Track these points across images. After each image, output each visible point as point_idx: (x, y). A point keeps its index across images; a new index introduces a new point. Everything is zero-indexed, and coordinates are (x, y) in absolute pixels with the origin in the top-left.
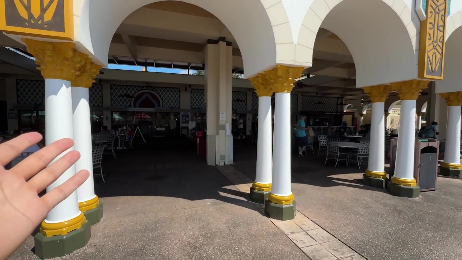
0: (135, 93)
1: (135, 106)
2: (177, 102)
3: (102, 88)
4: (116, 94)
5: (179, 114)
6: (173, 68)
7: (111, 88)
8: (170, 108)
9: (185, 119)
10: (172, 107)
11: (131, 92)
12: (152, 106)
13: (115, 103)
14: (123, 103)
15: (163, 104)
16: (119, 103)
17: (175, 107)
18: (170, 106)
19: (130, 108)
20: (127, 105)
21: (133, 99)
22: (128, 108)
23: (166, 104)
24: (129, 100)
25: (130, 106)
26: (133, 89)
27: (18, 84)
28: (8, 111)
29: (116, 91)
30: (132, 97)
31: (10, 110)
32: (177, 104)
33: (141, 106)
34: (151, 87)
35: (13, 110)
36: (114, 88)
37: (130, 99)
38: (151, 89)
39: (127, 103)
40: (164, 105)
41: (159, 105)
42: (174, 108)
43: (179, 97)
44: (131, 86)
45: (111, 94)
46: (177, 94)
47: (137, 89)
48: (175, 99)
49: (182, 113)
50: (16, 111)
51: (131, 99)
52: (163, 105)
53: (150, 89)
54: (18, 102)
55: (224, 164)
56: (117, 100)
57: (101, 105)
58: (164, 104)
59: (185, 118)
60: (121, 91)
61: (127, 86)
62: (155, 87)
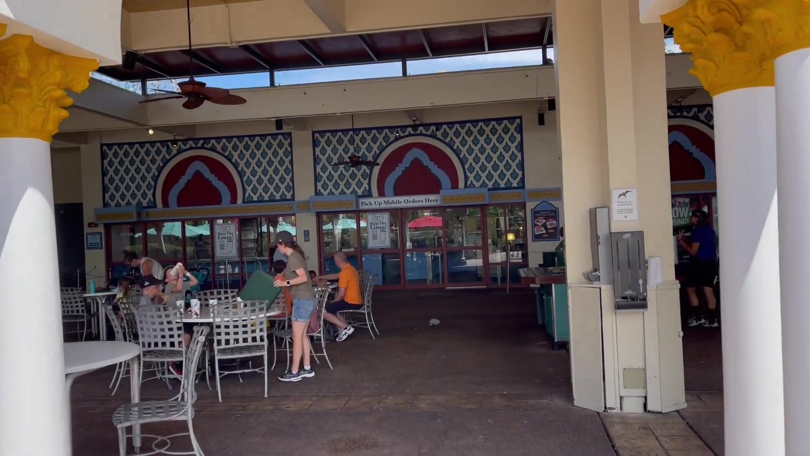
0: (382, 150)
1: (381, 194)
2: (514, 165)
3: (290, 145)
4: (329, 160)
5: (523, 206)
6: (489, 49)
7: (315, 144)
8: (489, 190)
9: (544, 225)
10: (496, 188)
11: (369, 149)
12: (433, 187)
13: (325, 186)
14: (348, 185)
15: (466, 178)
16: (336, 186)
17: (509, 187)
18: (490, 185)
19: (367, 200)
20: (360, 192)
21: (376, 170)
22: (361, 200)
23: (478, 177)
24: (364, 176)
25: (369, 194)
26: (375, 139)
27: (104, 156)
28: (87, 230)
29: (329, 150)
30: (371, 165)
31: (90, 225)
32: (515, 175)
33: (400, 190)
34: (427, 126)
35: (96, 225)
36: (323, 141)
37: (368, 171)
38: (429, 133)
39: (359, 184)
40: (469, 182)
41: (455, 185)
42: (503, 189)
43: (520, 147)
44: (368, 130)
45: (316, 160)
46: (512, 139)
47: (386, 138)
48: (507, 156)
49: (530, 206)
50: (101, 229)
51: (371, 171)
52: (466, 183)
53: (424, 132)
54: (106, 205)
55: (645, 405)
56: (330, 177)
57: (289, 196)
58: (471, 177)
59: (544, 221)
60: (340, 149)
61: (356, 131)
62: (438, 126)
